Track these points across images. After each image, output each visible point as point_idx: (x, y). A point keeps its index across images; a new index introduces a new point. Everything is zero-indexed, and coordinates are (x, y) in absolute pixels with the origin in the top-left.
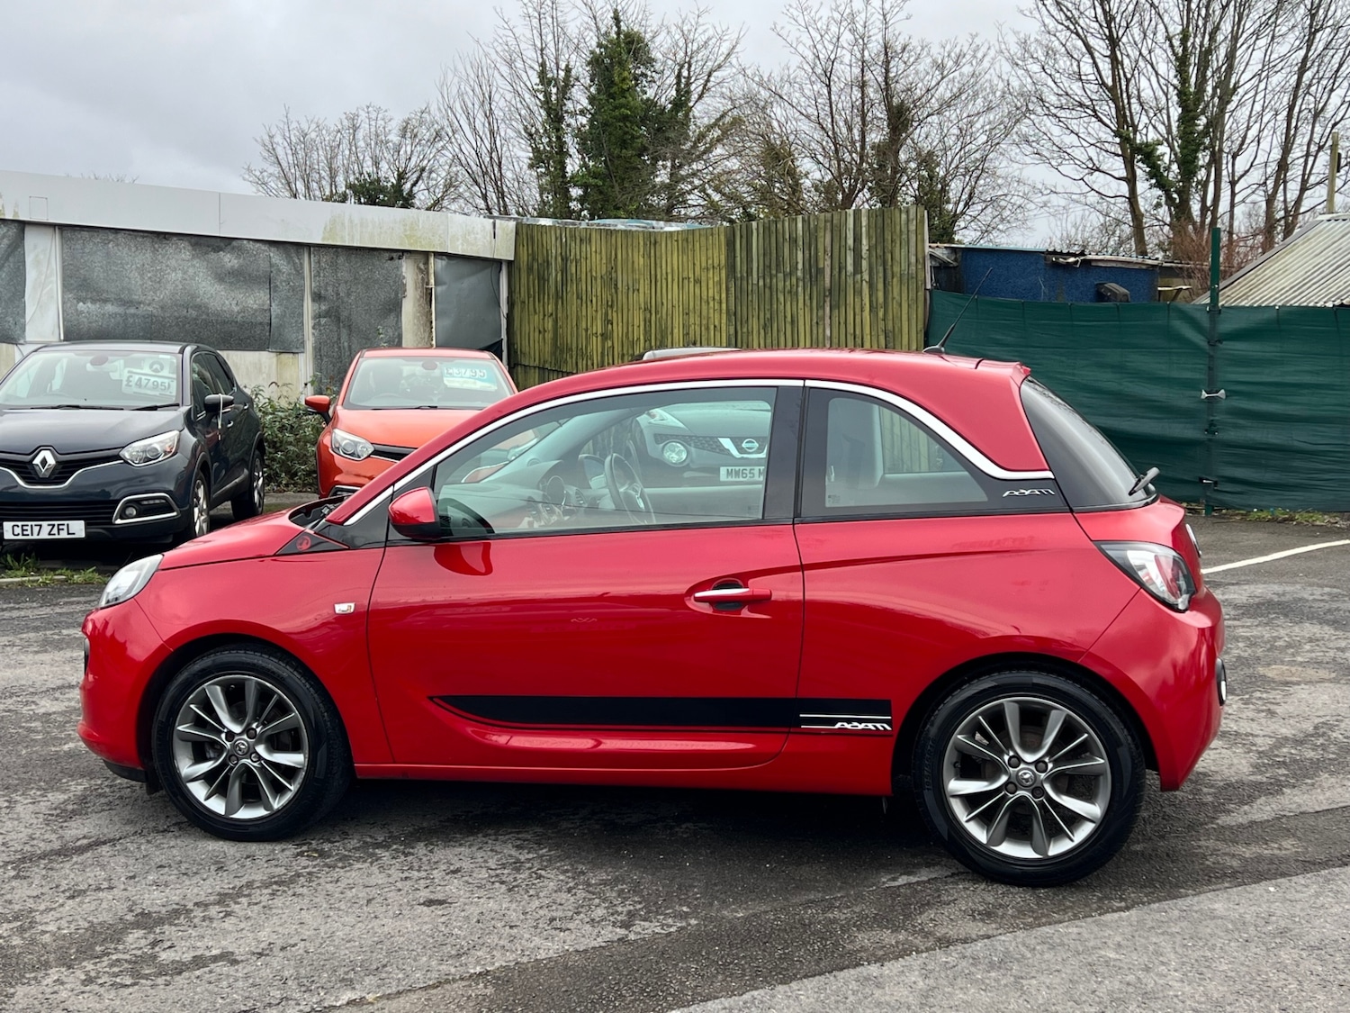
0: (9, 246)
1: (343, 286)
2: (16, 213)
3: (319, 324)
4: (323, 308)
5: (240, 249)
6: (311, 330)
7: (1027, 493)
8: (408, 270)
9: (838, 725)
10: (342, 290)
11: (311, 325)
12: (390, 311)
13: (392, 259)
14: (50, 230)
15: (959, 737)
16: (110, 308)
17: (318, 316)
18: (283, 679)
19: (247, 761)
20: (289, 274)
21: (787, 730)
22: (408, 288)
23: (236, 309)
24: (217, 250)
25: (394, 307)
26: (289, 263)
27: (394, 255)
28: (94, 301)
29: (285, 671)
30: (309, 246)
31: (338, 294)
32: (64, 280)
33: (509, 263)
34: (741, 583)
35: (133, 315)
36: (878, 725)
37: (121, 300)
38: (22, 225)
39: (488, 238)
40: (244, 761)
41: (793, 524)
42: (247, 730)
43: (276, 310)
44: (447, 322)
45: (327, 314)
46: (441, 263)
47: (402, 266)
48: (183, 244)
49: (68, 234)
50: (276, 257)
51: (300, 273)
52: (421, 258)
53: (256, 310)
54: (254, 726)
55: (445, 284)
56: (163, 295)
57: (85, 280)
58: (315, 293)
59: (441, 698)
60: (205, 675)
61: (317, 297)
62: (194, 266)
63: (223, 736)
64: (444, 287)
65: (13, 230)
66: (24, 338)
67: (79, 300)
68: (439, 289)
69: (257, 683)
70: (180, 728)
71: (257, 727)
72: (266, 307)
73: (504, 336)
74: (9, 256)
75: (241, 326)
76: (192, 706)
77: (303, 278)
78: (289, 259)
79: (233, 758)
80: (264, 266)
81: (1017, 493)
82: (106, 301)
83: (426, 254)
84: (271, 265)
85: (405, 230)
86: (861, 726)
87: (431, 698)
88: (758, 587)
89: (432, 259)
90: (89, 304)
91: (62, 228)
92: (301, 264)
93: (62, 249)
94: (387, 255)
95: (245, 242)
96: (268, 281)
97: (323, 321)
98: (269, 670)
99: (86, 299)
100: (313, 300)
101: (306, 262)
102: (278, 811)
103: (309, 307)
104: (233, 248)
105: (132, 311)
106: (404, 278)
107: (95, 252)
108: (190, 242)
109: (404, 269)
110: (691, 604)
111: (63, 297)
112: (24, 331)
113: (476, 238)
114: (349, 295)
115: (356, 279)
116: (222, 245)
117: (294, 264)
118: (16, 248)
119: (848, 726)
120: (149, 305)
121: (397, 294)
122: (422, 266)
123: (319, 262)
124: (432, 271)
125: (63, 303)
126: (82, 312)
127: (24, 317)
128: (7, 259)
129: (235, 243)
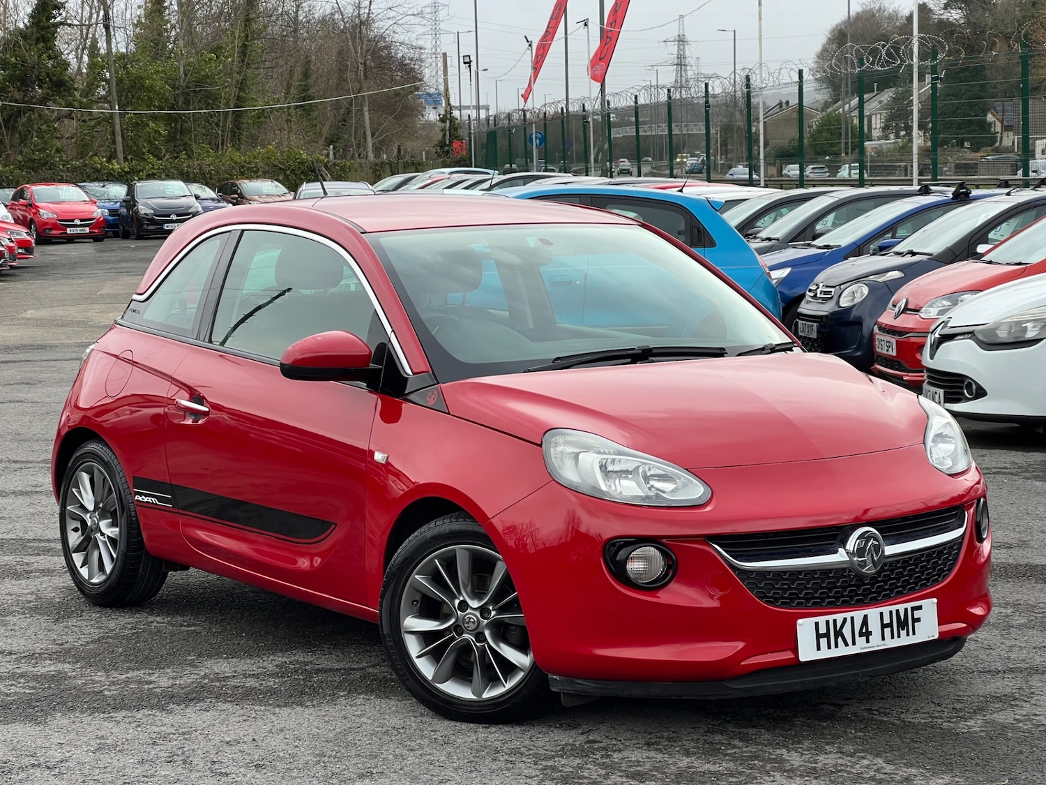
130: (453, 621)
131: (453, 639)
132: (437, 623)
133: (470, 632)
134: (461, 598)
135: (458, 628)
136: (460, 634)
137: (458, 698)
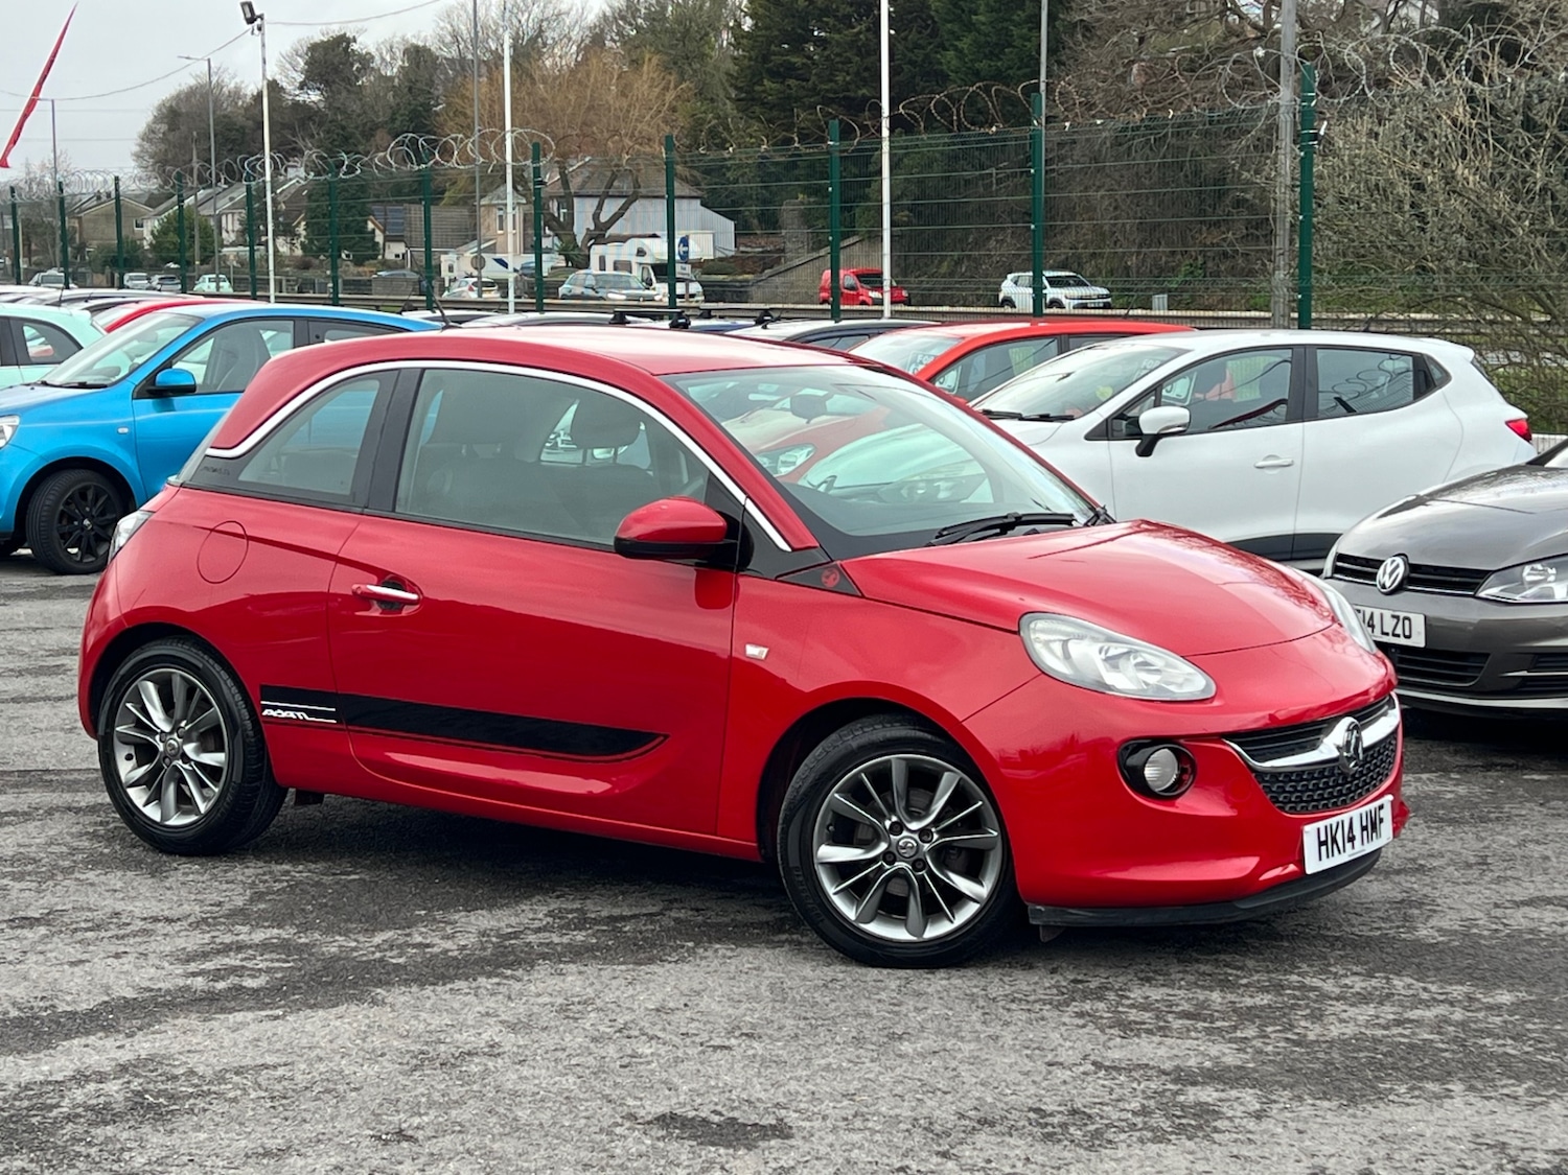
130: (883, 846)
131: (881, 870)
132: (860, 851)
133: (904, 859)
134: (894, 819)
135: (889, 856)
136: (891, 863)
137: (891, 941)
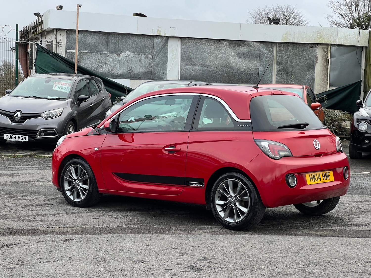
0: (162, 45)
1: (290, 58)
2: (165, 33)
3: (279, 74)
4: (281, 67)
5: (248, 45)
6: (275, 77)
7: (243, 126)
8: (319, 52)
9: (194, 185)
10: (290, 60)
11: (275, 74)
12: (310, 68)
13: (312, 47)
14: (178, 39)
15: (219, 189)
16: (197, 68)
17: (278, 71)
18: (85, 166)
19: (78, 187)
20: (267, 54)
21: (183, 186)
22: (318, 59)
23: (245, 68)
24: (239, 45)
25: (312, 67)
26: (267, 50)
27: (313, 46)
28: (191, 65)
29: (85, 164)
30: (276, 43)
31: (287, 62)
32: (181, 57)
33: (366, 48)
34: (174, 146)
35: (206, 70)
36: (201, 185)
37: (201, 65)
38: (168, 38)
39: (356, 37)
40: (77, 187)
41: (189, 132)
42: (78, 179)
43: (261, 68)
44: (335, 73)
45: (283, 70)
46: (334, 48)
47: (316, 50)
48: (227, 43)
49: (184, 40)
50: (262, 47)
51: (272, 54)
52: (325, 47)
53: (253, 69)
54: (79, 178)
55: (335, 57)
56: (217, 63)
57: (189, 57)
58: (278, 62)
59: (114, 173)
60: (70, 164)
61: (279, 63)
62: (229, 52)
63: (74, 180)
64: (335, 58)
65: (164, 40)
66: (166, 78)
67: (186, 65)
68: (332, 59)
69: (80, 167)
70: (65, 177)
71: (80, 178)
72: (257, 67)
73: (362, 79)
74: (162, 49)
75: (247, 75)
76: (68, 172)
77: (273, 56)
78: (268, 48)
79: (75, 186)
80: (257, 51)
81: (241, 126)
82: (196, 65)
83: (328, 45)
84: (260, 51)
85: (318, 35)
86: (198, 185)
87: (112, 173)
88: (178, 148)
89: (330, 47)
90: (190, 66)
91: (182, 38)
92: (273, 50)
93: (181, 46)
94: (310, 46)
95: (250, 42)
96: (259, 57)
97: (280, 73)
98: (82, 164)
99: (189, 64)
100: (277, 65)
101: (275, 50)
102: (83, 199)
103: (275, 67)
104: (245, 45)
105: (205, 69)
106: (317, 55)
107: (193, 47)
108: (229, 43)
109: (317, 51)
110: (164, 151)
111: (181, 64)
112: (166, 76)
113: (350, 38)
114: (292, 62)
115: (296, 56)
116: (241, 43)
117: (270, 50)
118: (165, 46)
119: (196, 185)
120: (212, 66)
121: (313, 62)
122: (325, 50)
123: (280, 49)
124: (329, 52)
125: (181, 66)
126: (187, 69)
127: (166, 70)
128: (162, 50)
129: (246, 43)
